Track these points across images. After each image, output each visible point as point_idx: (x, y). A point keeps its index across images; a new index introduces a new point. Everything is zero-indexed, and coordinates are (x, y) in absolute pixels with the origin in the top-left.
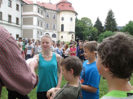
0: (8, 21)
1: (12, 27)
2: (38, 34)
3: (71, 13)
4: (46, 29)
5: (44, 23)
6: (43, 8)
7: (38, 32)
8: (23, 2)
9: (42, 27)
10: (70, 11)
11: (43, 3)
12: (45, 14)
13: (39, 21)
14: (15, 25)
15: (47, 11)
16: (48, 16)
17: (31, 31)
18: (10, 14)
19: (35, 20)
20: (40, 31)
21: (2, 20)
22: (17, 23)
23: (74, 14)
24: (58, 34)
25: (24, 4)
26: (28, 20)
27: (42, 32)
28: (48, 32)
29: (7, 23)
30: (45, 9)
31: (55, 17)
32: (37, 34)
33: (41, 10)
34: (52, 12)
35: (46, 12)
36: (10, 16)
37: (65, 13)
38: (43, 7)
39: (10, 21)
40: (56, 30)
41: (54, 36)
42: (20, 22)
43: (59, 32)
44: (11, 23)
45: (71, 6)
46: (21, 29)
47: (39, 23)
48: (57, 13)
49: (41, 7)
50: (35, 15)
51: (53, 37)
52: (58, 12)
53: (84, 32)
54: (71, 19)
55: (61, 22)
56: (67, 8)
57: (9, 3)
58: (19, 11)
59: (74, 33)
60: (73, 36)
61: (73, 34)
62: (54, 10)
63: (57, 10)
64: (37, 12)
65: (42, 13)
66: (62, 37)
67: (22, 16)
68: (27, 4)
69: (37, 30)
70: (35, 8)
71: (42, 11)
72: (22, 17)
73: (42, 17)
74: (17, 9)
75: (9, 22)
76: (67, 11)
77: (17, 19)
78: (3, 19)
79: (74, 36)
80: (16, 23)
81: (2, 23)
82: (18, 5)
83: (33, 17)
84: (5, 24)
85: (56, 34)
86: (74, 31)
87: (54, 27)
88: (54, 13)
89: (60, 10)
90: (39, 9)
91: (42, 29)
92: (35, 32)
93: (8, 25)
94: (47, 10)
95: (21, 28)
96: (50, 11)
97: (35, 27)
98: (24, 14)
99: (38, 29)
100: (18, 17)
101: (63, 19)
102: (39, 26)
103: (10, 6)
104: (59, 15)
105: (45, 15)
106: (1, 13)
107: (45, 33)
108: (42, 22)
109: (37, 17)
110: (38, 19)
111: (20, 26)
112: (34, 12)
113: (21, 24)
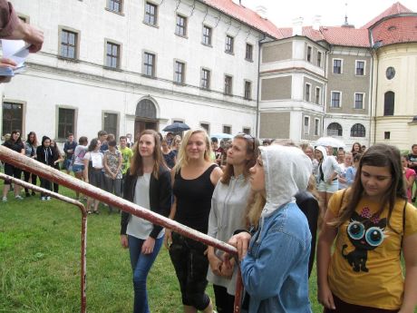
0: (223, 91)
1: (233, 108)
2: (306, 124)
4: (330, 110)
5: (324, 91)
6: (323, 45)
7: (307, 119)
8: (265, 35)
9: (317, 103)
11: (323, 30)
12: (330, 62)
13: (308, 86)
14: (241, 101)
15: (335, 52)
16: (338, 69)
17: (285, 117)
18: (230, 73)
19: (297, 83)
20: (313, 117)
21: (210, 91)
22: (247, 96)
24: (373, 125)
25: (267, 39)
26: (276, 86)
27: (317, 120)
28: (336, 118)
29: (221, 97)
30: (328, 46)
31: (362, 70)
32: (303, 127)
33: (315, 50)
34: (354, 53)
35: (331, 56)
36: (229, 79)
37: (402, 50)
38: (324, 41)
39: (228, 91)
40: (365, 112)
41: (358, 130)
42: (254, 94)
43: (375, 119)
44: (232, 96)
46: (256, 112)
47: (308, 93)
48: (369, 55)
49: (316, 43)
50: (297, 68)
51: (353, 135)
52: (375, 51)
55: (385, 85)
58: (252, 62)
62: (360, 48)
63: (369, 46)
64: (304, 60)
65: (319, 60)
66: (387, 135)
67: (260, 74)
68: (275, 39)
69: (303, 114)
70: (298, 49)
71: (319, 53)
72: (261, 78)
73: (320, 71)
74: (249, 56)
75: (225, 94)
76: (408, 44)
77: (248, 84)
78: (212, 89)
80: (243, 96)
81: (211, 99)
82: (249, 47)
83: (292, 75)
84: (216, 100)
85: (366, 124)
87: (359, 103)
88: (360, 57)
89: (381, 44)
90: (310, 48)
91: (318, 109)
92: (296, 122)
93: (223, 102)
94: (337, 49)
95: (256, 108)
96: (345, 52)
97: (297, 105)
98: (266, 67)
99: (305, 112)
100: (250, 79)
101: (391, 73)
102: (308, 100)
103: (230, 50)
104: (375, 62)
105: (330, 67)
106: (208, 72)
107: (327, 122)
108: (318, 89)
109: (304, 75)
110: (306, 79)
111: (253, 104)
112: (295, 60)
113: (256, 98)
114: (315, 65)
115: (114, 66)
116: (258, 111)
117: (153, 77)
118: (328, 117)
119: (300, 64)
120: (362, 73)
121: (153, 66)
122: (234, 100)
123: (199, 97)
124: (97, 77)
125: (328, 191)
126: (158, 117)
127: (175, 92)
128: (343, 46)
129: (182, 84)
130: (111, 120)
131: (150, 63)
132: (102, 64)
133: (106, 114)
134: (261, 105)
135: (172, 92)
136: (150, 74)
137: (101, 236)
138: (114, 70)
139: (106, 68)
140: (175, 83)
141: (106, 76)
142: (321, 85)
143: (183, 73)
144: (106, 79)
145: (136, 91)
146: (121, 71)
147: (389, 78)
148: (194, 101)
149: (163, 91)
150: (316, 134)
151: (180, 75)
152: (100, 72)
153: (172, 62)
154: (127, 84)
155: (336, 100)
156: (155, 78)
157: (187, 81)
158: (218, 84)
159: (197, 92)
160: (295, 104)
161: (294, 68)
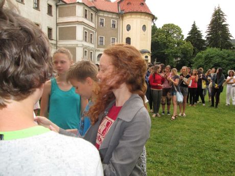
2: (86, 55)
3: (143, 17)
4: (98, 46)
5: (95, 36)
6: (94, 9)
7: (86, 51)
9: (91, 42)
10: (141, 13)
11: (94, 1)
13: (86, 32)
15: (100, 14)
16: (102, 24)
17: (73, 50)
18: (37, 22)
20: (89, 50)
22: (50, 37)
23: (150, 19)
25: (61, 3)
26: (67, 32)
27: (91, 53)
30: (97, 11)
31: (115, 25)
32: (83, 56)
33: (89, 12)
34: (110, 16)
35: (98, 16)
37: (134, 16)
38: (95, 7)
42: (54, 36)
45: (143, 4)
46: (55, 47)
47: (86, 37)
48: (118, 17)
49: (90, 8)
50: (79, 22)
52: (121, 15)
53: (167, 52)
54: (144, 28)
55: (126, 34)
56: (137, 8)
57: (35, 3)
58: (52, 16)
59: (149, 52)
60: (146, 59)
61: (147, 55)
62: (113, 13)
63: (117, 12)
64: (83, 17)
65: (92, 18)
67: (57, 24)
68: (66, 4)
70: (80, 10)
71: (92, 14)
72: (58, 27)
73: (93, 25)
74: (50, 12)
76: (137, 13)
77: (50, 30)
79: (149, 58)
82: (50, 7)
83: (76, 25)
86: (149, 48)
87: (113, 43)
88: (114, 18)
89: (124, 12)
90: (86, 10)
91: (92, 46)
94: (101, 12)
95: (56, 45)
96: (106, 15)
97: (80, 44)
98: (61, 20)
99: (85, 48)
100: (51, 26)
101: (129, 28)
102: (86, 40)
103: (37, 8)
104: (121, 21)
107: (97, 54)
108: (91, 35)
109: (83, 26)
110: (84, 29)
111: (54, 42)
112: (78, 17)
113: (55, 39)
114: (89, 20)
116: (57, 47)
118: (98, 51)
119: (81, 19)
120: (115, 27)
128: (104, 11)
134: (58, 42)
142: (93, 32)
147: (128, 30)
150: (91, 60)
160: (78, 43)
161: (77, 22)
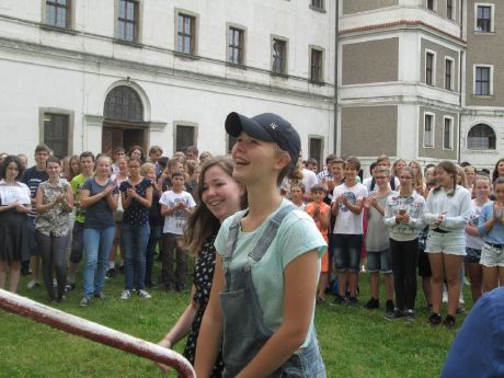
0: (269, 68)
2: (428, 129)
4: (471, 100)
5: (461, 66)
7: (429, 118)
9: (448, 87)
12: (470, 10)
13: (430, 56)
14: (304, 87)
16: (484, 23)
17: (386, 115)
18: (281, 34)
20: (440, 114)
21: (245, 68)
22: (316, 77)
27: (448, 121)
28: (485, 114)
29: (266, 79)
32: (421, 132)
36: (280, 45)
39: (279, 69)
42: (328, 73)
44: (287, 77)
46: (332, 108)
47: (429, 70)
50: (408, 23)
58: (323, 12)
64: (421, 7)
65: (450, 8)
67: (339, 35)
69: (422, 110)
72: (341, 44)
73: (452, 29)
74: (317, 2)
75: (273, 74)
77: (316, 55)
78: (248, 64)
80: (307, 76)
81: (246, 83)
83: (400, 35)
84: (256, 85)
91: (450, 99)
92: (408, 124)
93: (270, 89)
95: (333, 100)
97: (409, 93)
98: (350, 22)
99: (425, 105)
100: (320, 44)
102: (429, 82)
105: (470, 19)
106: (241, 32)
107: (468, 124)
108: (449, 62)
109: (420, 35)
110: (425, 43)
111: (327, 91)
112: (403, 7)
113: (332, 81)
114: (441, 15)
115: (61, 24)
116: (336, 105)
117: (136, 44)
118: (471, 113)
119: (413, 15)
121: (136, 23)
122: (291, 84)
123: (223, 81)
124: (29, 44)
125: (447, 252)
126: (146, 119)
127: (178, 71)
129: (192, 55)
130: (56, 127)
131: (130, 17)
132: (38, 20)
133: (46, 114)
134: (340, 92)
135: (174, 72)
136: (130, 38)
137: (14, 342)
138: (61, 31)
139: (45, 28)
140: (176, 54)
141: (45, 43)
142: (454, 54)
143: (192, 36)
144: (45, 48)
145: (103, 71)
146: (74, 33)
148: (214, 89)
149: (155, 70)
150: (447, 146)
151: (187, 39)
152: (34, 35)
153: (172, 14)
154: (86, 57)
155: (483, 81)
156: (140, 46)
157: (202, 50)
158: (259, 54)
159: (219, 71)
160: (405, 91)
161: (402, 23)
